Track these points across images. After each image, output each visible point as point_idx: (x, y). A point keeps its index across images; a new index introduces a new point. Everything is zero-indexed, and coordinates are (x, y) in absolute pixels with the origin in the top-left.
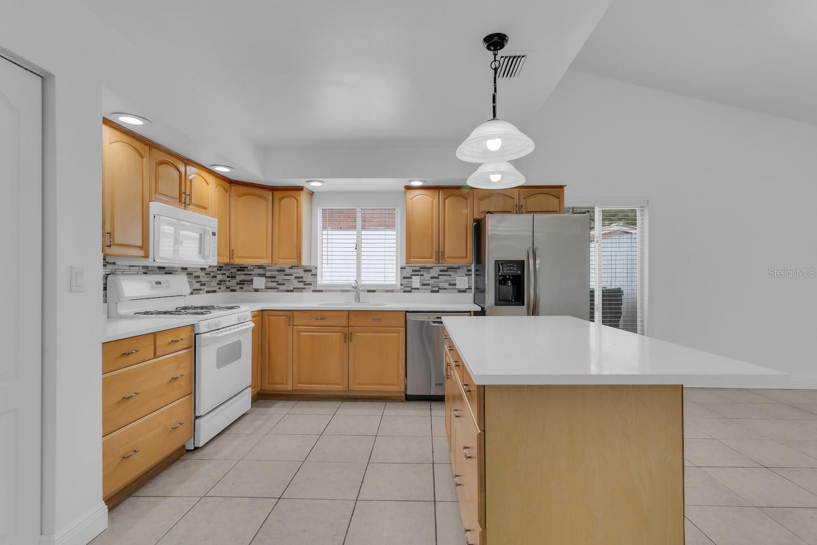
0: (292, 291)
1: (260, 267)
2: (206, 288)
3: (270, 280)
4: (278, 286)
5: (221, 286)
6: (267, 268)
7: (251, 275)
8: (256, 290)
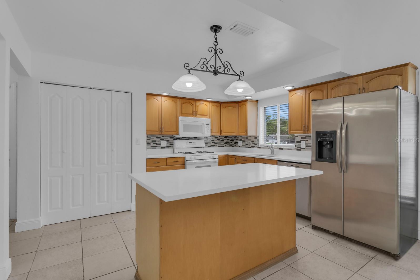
0: (250, 147)
1: (241, 137)
2: (218, 145)
3: (243, 142)
4: (246, 145)
5: (227, 145)
6: (243, 137)
7: (238, 140)
8: (239, 147)
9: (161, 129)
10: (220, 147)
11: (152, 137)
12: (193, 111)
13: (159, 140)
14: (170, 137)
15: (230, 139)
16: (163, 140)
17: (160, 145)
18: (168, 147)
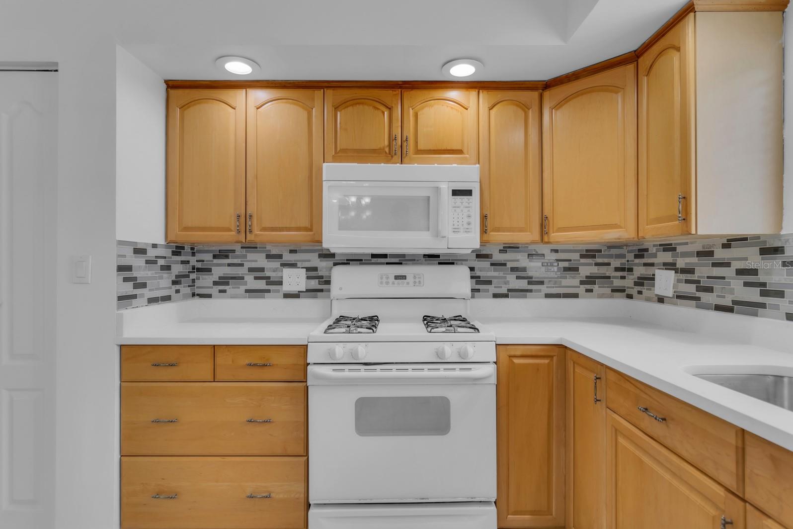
1: (668, 248)
2: (544, 289)
3: (684, 277)
4: (698, 294)
5: (596, 288)
6: (680, 249)
7: (652, 265)
8: (661, 300)
9: (245, 221)
10: (558, 296)
11: (251, 256)
12: (392, 139)
13: (276, 264)
14: (320, 256)
15: (616, 263)
16: (293, 265)
17: (280, 283)
18: (312, 292)
